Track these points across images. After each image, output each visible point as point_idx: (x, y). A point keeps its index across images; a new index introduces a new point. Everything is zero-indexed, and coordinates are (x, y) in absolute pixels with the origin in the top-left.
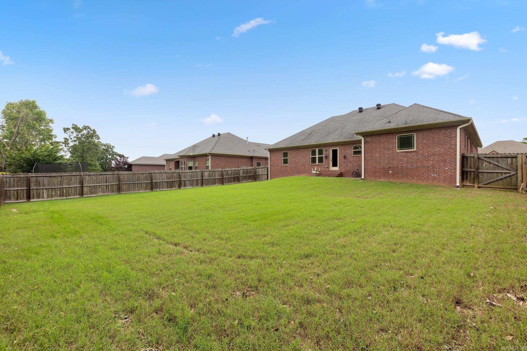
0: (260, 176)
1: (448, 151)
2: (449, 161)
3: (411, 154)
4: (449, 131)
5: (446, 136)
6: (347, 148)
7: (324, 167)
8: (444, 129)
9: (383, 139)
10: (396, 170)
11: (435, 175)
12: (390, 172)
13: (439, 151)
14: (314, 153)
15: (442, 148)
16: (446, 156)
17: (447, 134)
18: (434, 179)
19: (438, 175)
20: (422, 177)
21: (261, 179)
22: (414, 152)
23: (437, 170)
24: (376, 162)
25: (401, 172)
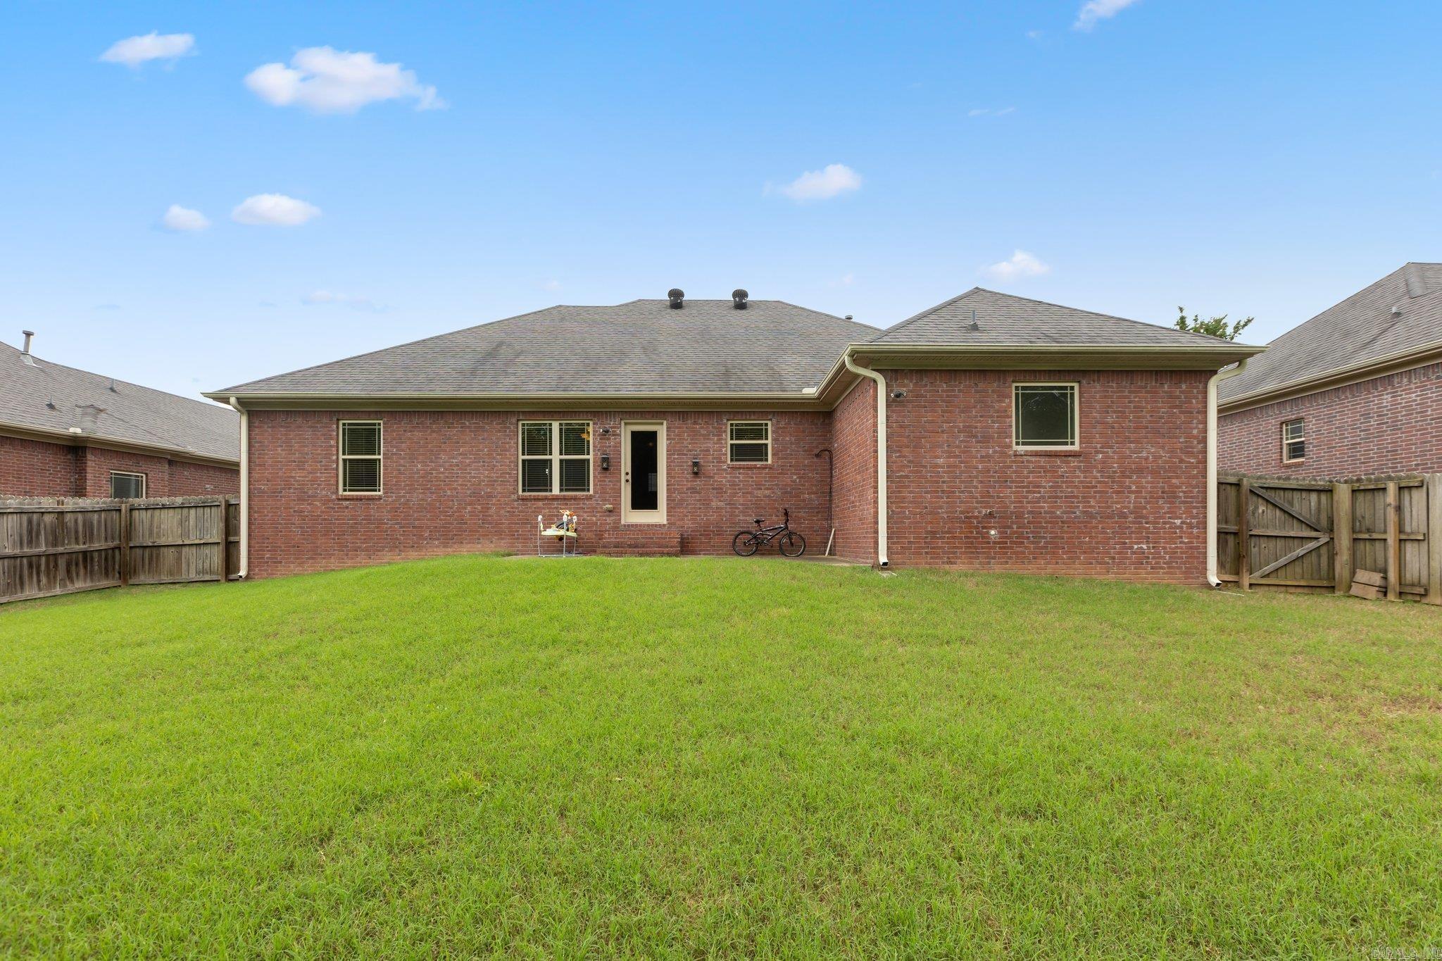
0: (169, 554)
1: (1181, 461)
2: (1185, 497)
3: (1068, 462)
4: (1184, 386)
5: (1176, 407)
6: (702, 427)
7: (593, 510)
8: (1171, 377)
9: (964, 392)
10: (1015, 526)
11: (1145, 547)
12: (993, 532)
13: (1156, 458)
14: (537, 441)
15: (1163, 448)
16: (1177, 477)
17: (1178, 397)
18: (1140, 562)
19: (1154, 547)
20: (1103, 553)
21: (171, 573)
22: (1074, 455)
23: (1149, 528)
24: (937, 492)
25: (1032, 532)
